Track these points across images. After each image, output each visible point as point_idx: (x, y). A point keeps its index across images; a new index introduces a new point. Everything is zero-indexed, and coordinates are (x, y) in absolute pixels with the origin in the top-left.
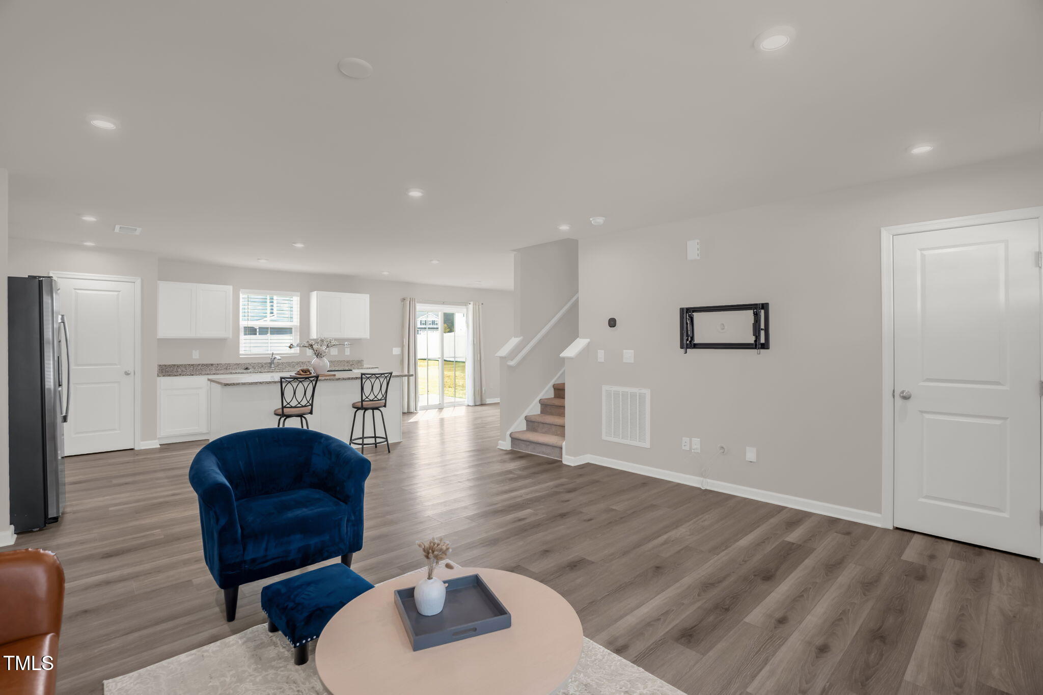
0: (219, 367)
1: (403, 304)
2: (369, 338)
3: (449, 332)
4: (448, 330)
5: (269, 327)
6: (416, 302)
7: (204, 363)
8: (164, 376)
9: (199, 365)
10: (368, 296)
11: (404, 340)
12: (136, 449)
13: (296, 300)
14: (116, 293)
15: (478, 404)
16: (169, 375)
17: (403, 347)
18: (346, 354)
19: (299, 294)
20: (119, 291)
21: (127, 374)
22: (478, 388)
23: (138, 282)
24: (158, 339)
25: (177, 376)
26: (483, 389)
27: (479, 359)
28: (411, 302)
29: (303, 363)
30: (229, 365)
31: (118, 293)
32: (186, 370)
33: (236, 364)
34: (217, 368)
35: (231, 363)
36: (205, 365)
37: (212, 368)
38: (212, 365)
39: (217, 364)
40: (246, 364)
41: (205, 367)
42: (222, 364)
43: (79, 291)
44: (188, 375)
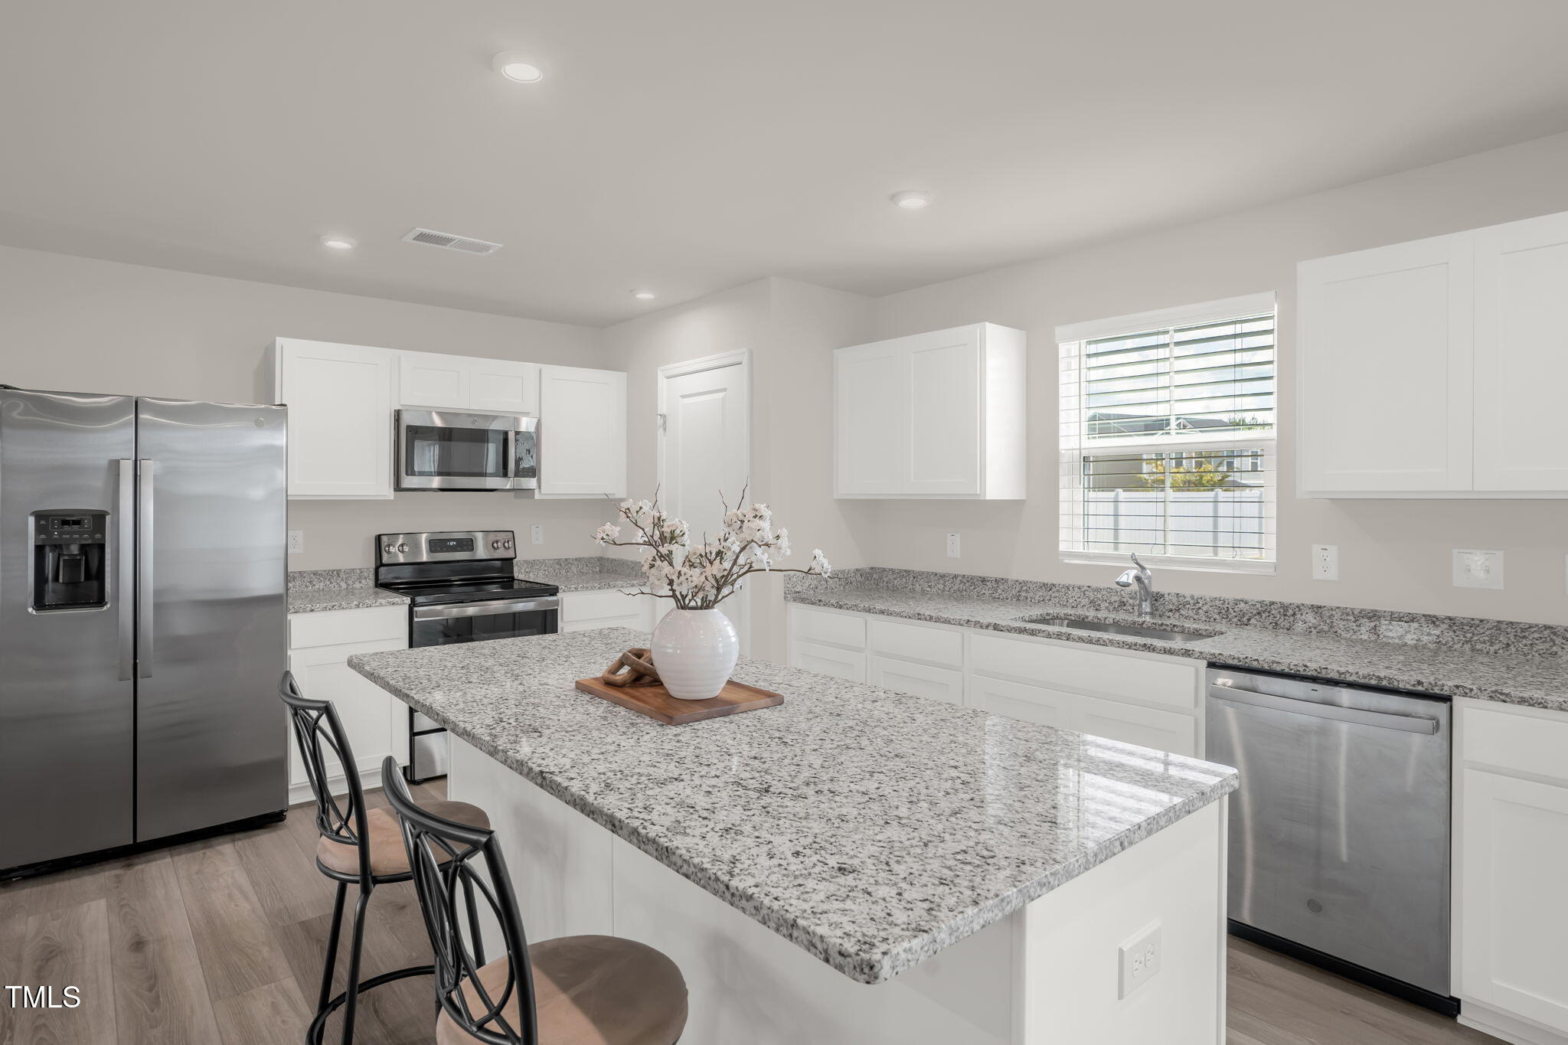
0: (1000, 592)
14: (720, 395)
20: (724, 390)
29: (1291, 612)
30: (1025, 588)
31: (724, 393)
32: (929, 589)
33: (1044, 584)
34: (996, 591)
35: (1031, 582)
36: (968, 581)
37: (984, 591)
38: (982, 582)
39: (996, 580)
40: (1071, 588)
41: (967, 584)
42: (1006, 581)
43: (685, 401)
44: (832, 605)
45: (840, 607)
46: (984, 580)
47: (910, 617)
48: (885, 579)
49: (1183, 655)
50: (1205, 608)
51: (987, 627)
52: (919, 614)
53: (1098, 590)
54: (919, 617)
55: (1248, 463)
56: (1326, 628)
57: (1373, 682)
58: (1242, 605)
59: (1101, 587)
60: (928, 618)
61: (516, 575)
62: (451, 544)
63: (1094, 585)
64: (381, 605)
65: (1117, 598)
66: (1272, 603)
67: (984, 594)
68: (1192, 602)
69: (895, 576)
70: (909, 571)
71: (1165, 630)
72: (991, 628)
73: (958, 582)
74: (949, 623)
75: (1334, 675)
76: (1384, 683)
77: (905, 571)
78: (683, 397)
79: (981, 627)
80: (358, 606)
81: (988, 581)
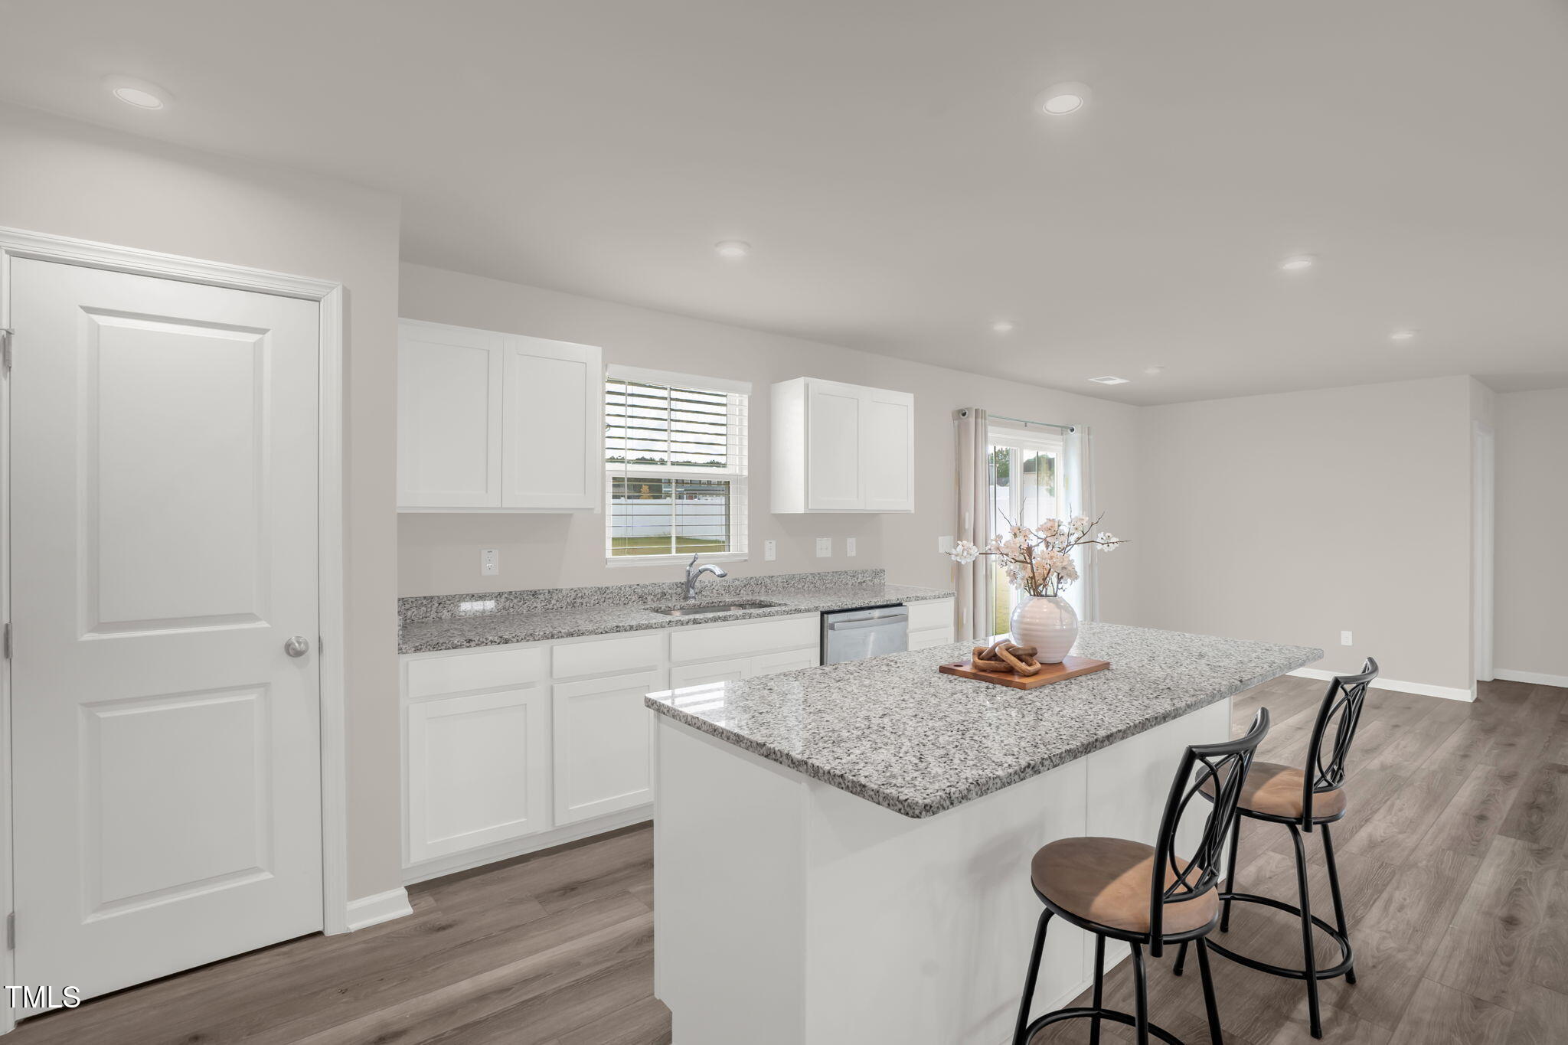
1: (959, 426)
5: (673, 478)
6: (987, 422)
8: (417, 649)
10: (908, 399)
12: (329, 933)
13: (738, 403)
14: (253, 338)
16: (436, 647)
18: (849, 553)
19: (749, 386)
20: (263, 331)
21: (294, 652)
23: (334, 300)
24: (402, 517)
25: (461, 646)
28: (979, 421)
30: (580, 595)
31: (261, 336)
33: (599, 589)
34: (550, 603)
35: (586, 588)
36: (516, 597)
37: (535, 605)
38: (533, 595)
39: (549, 592)
40: (623, 588)
41: (515, 601)
42: (561, 591)
43: (102, 320)
44: (492, 642)
45: (507, 641)
46: (535, 594)
47: (607, 632)
49: (807, 612)
50: (716, 588)
51: (687, 623)
52: (617, 627)
53: (645, 586)
54: (618, 629)
56: (775, 589)
58: (736, 582)
59: (647, 583)
60: (628, 628)
63: (641, 584)
65: (660, 591)
66: (750, 579)
67: (536, 607)
68: (709, 585)
69: (407, 606)
70: (432, 598)
71: (714, 606)
72: (691, 623)
73: (503, 600)
74: (652, 627)
77: (425, 598)
78: (90, 311)
79: (682, 625)
81: (540, 594)
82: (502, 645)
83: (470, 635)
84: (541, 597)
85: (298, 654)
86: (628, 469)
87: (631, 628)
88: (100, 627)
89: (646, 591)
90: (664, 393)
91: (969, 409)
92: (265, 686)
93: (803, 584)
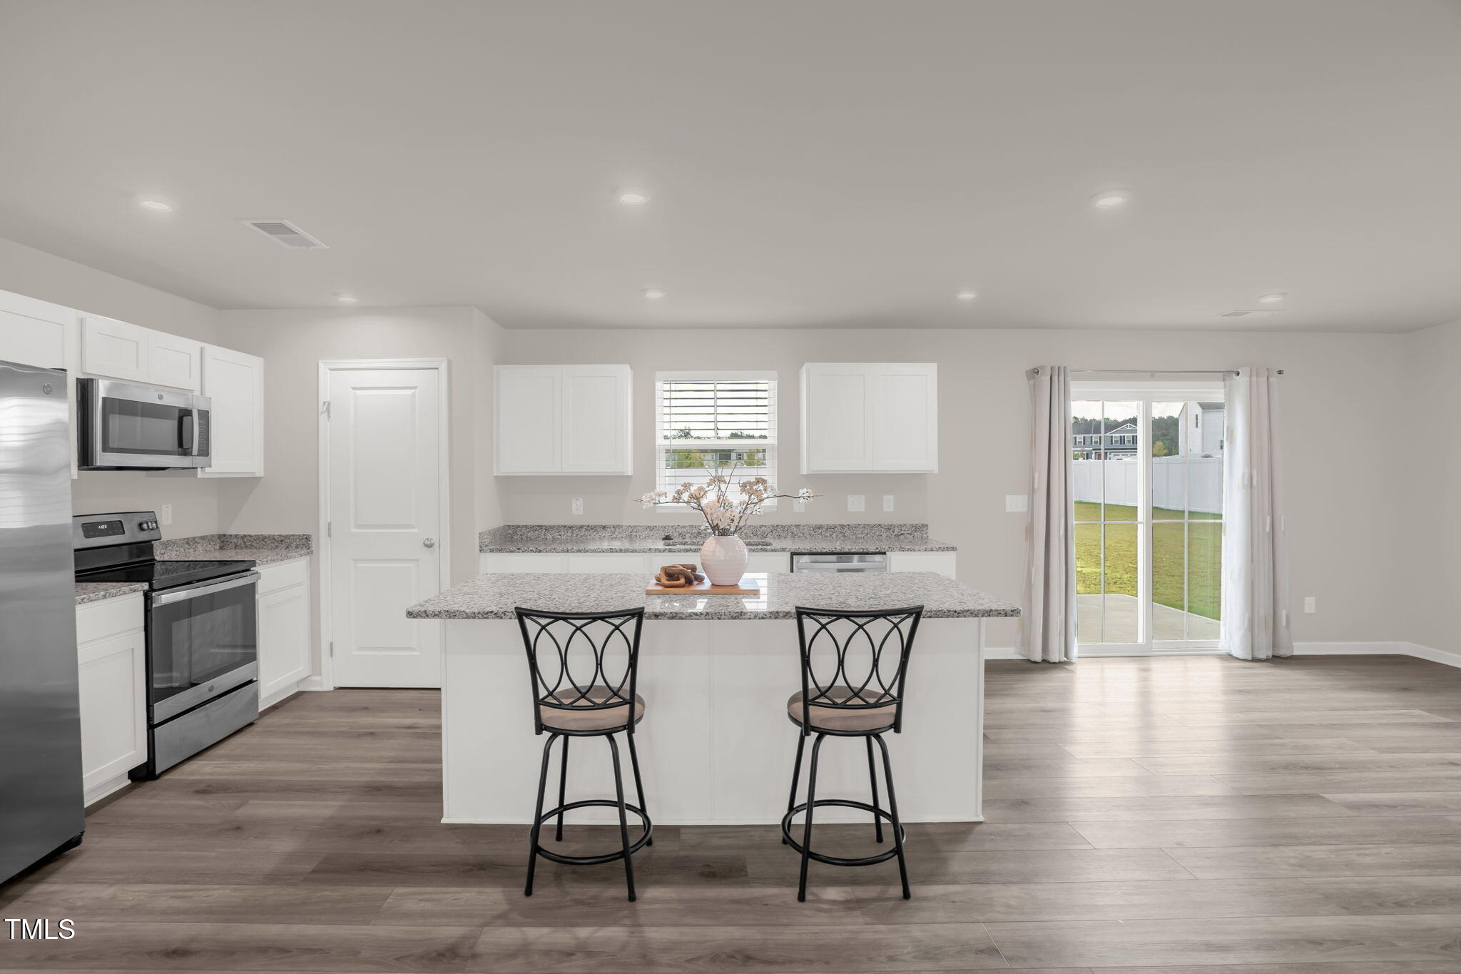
0: (617, 533)
1: (1034, 385)
2: (936, 472)
3: (1166, 455)
4: (1166, 451)
6: (1068, 378)
7: (590, 524)
8: (491, 551)
9: (582, 527)
10: (933, 367)
11: (1036, 475)
14: (411, 391)
15: (1263, 656)
16: (501, 550)
17: (1032, 492)
18: (886, 509)
19: (775, 373)
20: (415, 388)
21: (428, 545)
22: (1264, 610)
23: (444, 367)
25: (514, 551)
26: (1283, 614)
27: (1268, 528)
28: (1055, 378)
29: (786, 529)
30: (636, 529)
31: (413, 391)
32: (559, 537)
33: (649, 526)
34: (614, 534)
35: (639, 526)
36: (592, 529)
37: (605, 534)
38: (603, 529)
39: (615, 527)
40: (666, 528)
42: (622, 526)
43: (358, 392)
44: (531, 551)
45: (540, 551)
46: (604, 527)
47: (603, 552)
48: (520, 533)
49: (781, 551)
50: (745, 532)
51: (664, 551)
55: (760, 455)
56: (801, 535)
57: (861, 551)
59: (686, 525)
60: (619, 550)
61: (157, 558)
62: (103, 527)
63: (681, 525)
64: (125, 593)
65: (696, 531)
66: (778, 526)
69: (528, 530)
73: (583, 530)
74: (636, 551)
75: (846, 550)
76: (865, 550)
78: (354, 389)
79: (660, 552)
80: (104, 597)
82: (537, 554)
83: (520, 546)
84: (608, 529)
85: (430, 546)
86: (672, 443)
87: (621, 550)
88: (358, 526)
89: (685, 530)
90: (711, 387)
91: (1043, 367)
92: (417, 560)
93: (831, 533)
